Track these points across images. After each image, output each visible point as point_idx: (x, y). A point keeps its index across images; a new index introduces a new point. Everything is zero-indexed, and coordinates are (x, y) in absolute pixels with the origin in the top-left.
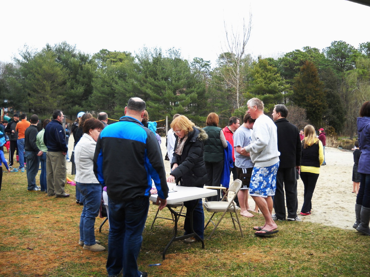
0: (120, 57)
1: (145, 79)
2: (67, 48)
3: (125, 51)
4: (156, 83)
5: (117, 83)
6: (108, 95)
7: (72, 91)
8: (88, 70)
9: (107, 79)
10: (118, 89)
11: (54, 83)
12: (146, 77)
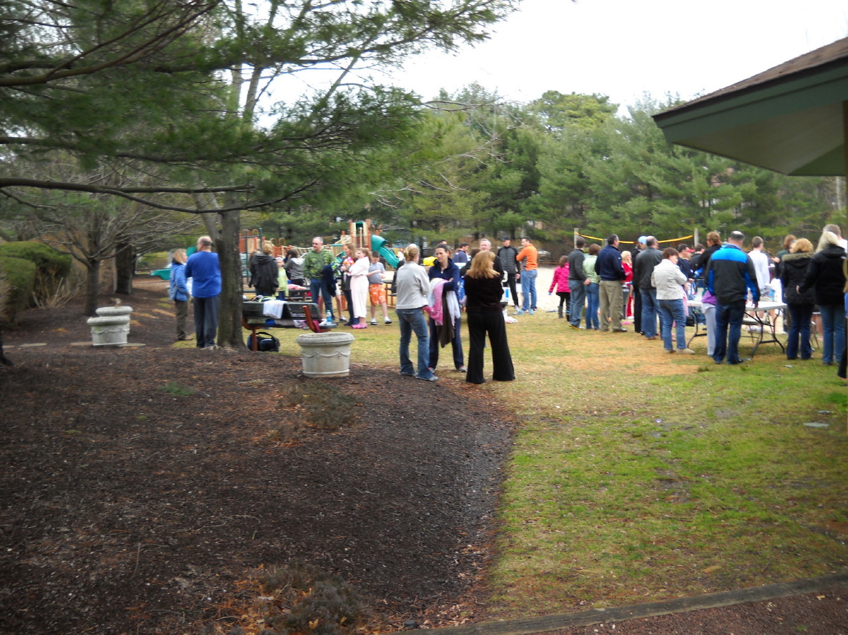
0: (587, 107)
1: (648, 154)
2: (480, 94)
3: (597, 93)
4: (672, 162)
5: (591, 164)
6: (571, 187)
7: (499, 181)
8: (527, 139)
9: (569, 157)
10: (594, 175)
11: (463, 168)
12: (651, 150)
